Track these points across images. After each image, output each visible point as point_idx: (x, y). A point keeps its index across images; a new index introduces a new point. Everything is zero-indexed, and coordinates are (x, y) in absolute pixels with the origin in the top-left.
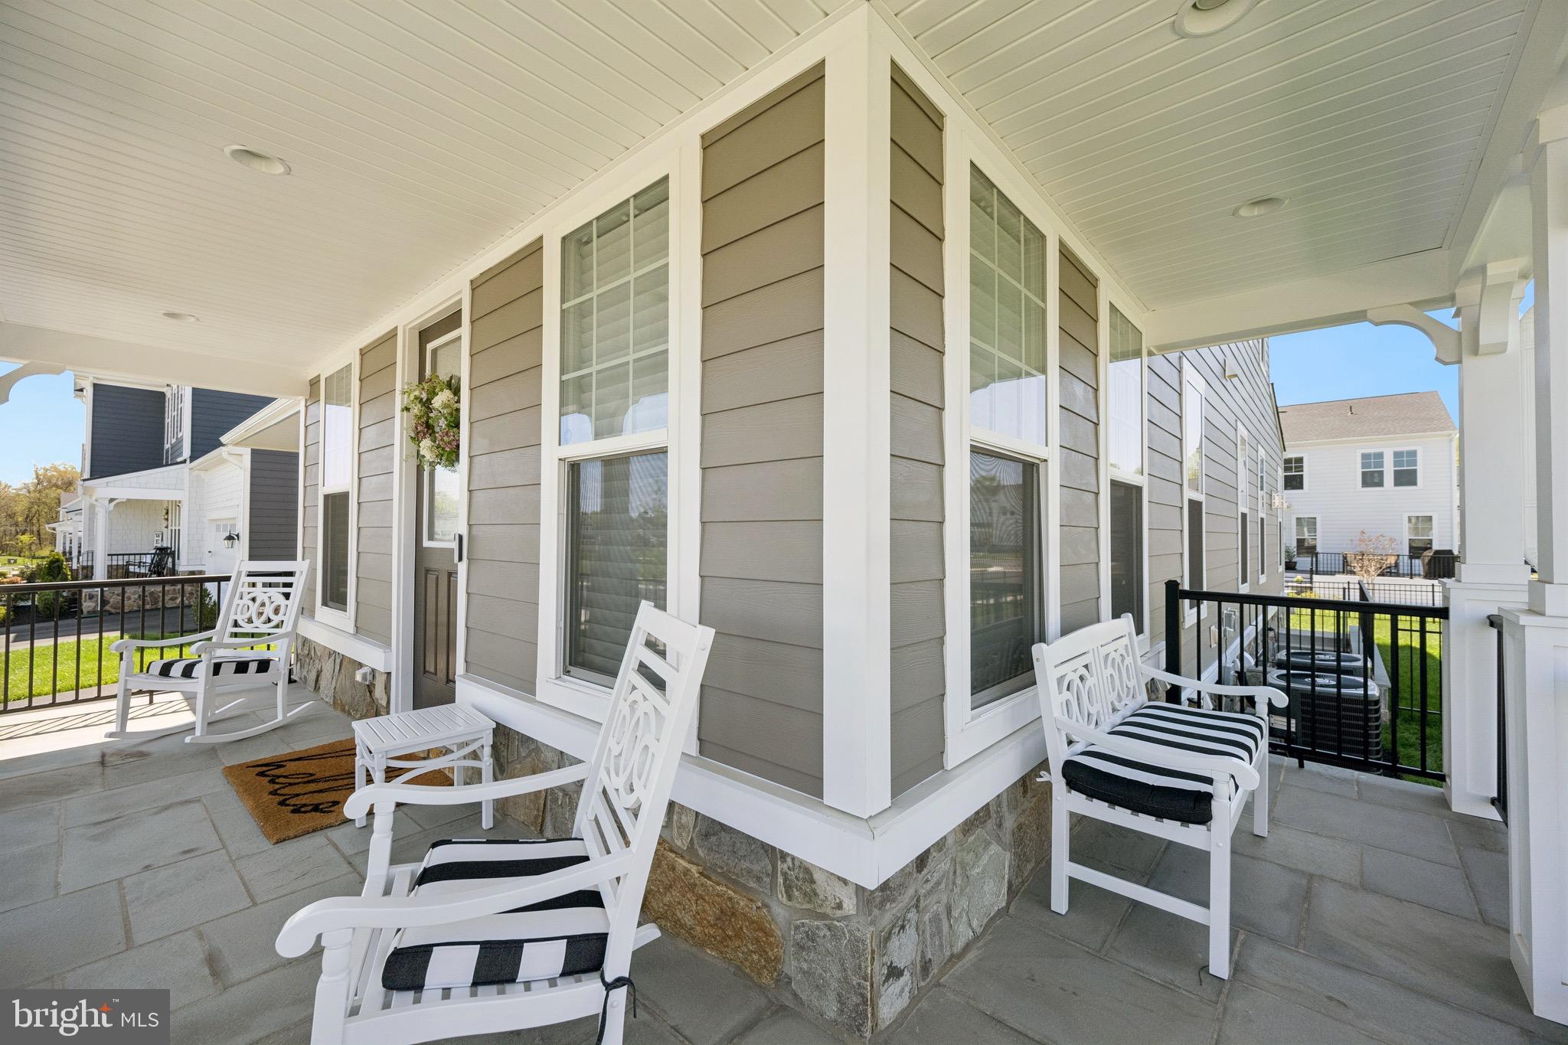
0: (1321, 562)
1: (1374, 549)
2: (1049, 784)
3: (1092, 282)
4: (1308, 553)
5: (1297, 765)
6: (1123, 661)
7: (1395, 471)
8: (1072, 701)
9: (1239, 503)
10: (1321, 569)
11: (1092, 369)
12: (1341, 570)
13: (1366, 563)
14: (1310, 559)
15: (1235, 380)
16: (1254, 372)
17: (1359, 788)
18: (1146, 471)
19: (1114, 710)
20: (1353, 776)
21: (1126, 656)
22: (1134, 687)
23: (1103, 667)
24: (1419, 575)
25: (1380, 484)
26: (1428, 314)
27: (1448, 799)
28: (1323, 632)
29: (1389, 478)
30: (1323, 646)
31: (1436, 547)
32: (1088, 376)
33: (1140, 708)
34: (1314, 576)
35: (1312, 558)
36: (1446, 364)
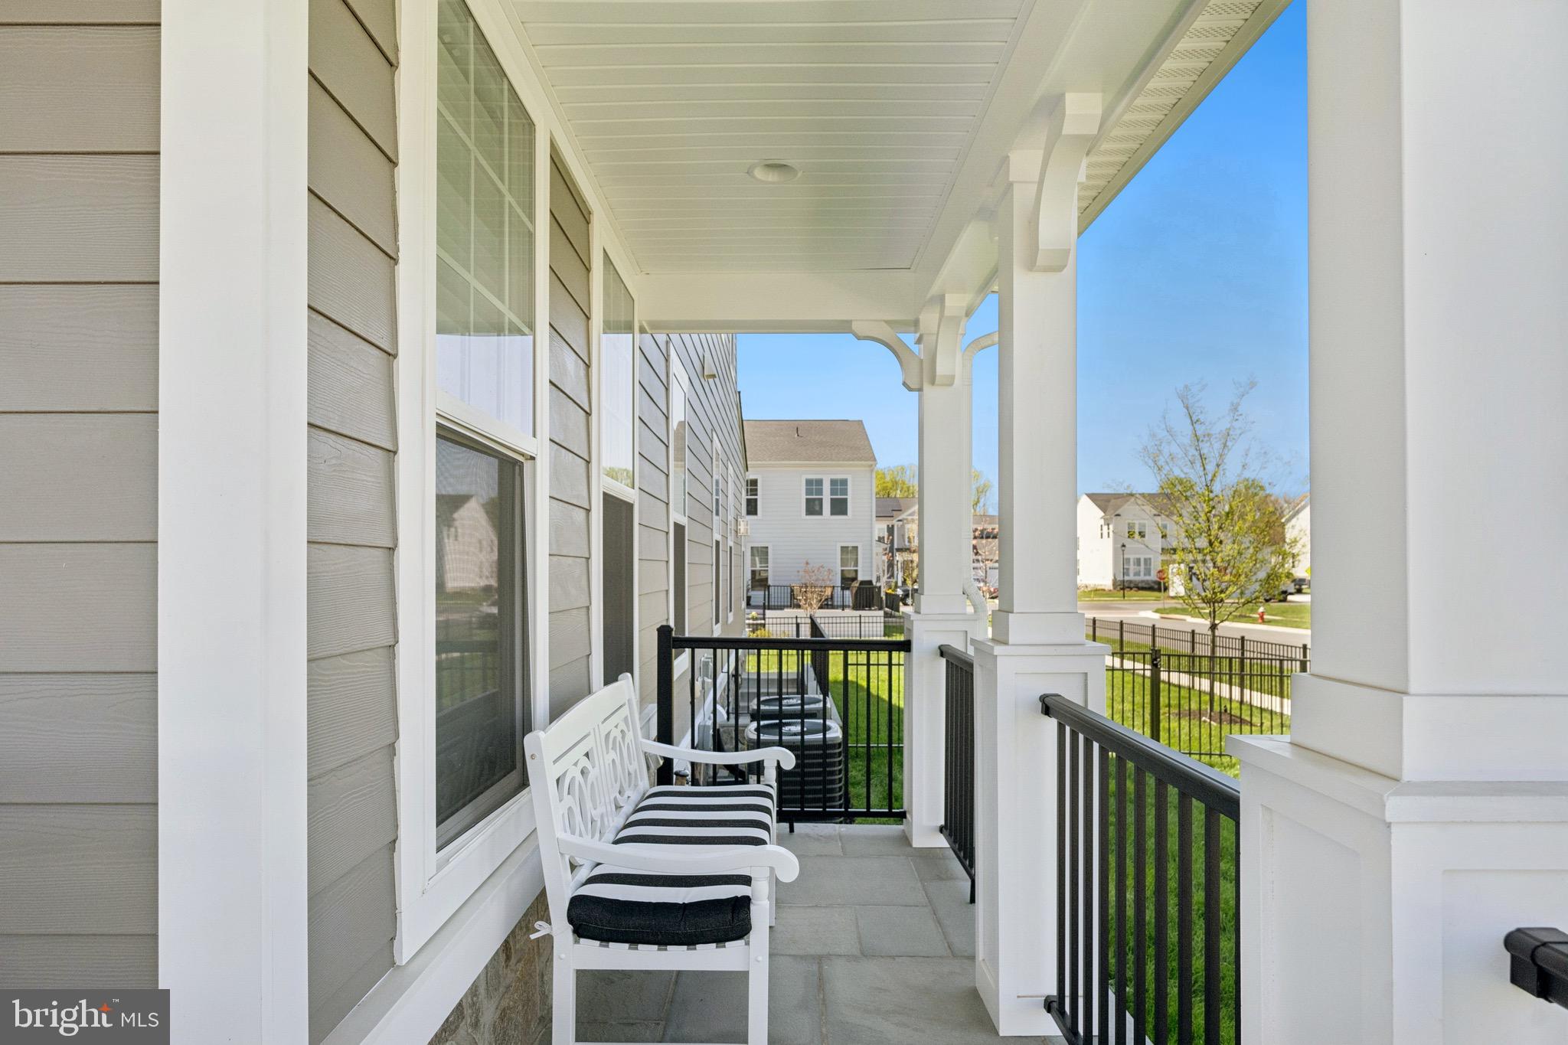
0: (773, 596)
1: (816, 580)
2: (548, 939)
3: (585, 216)
4: (761, 586)
5: (788, 830)
6: (623, 737)
7: (832, 499)
8: (574, 809)
9: (714, 530)
10: (773, 604)
11: (583, 335)
12: (789, 604)
13: (809, 595)
14: (762, 593)
15: (711, 381)
16: (725, 376)
17: (842, 843)
18: (637, 485)
19: (618, 807)
20: (835, 830)
21: (626, 730)
22: (636, 771)
23: (605, 753)
24: (849, 606)
25: (820, 513)
26: (901, 336)
27: (908, 835)
28: (768, 673)
29: (827, 507)
30: (768, 688)
31: (860, 578)
32: (579, 345)
33: (642, 800)
34: (767, 612)
35: (765, 591)
36: (910, 389)
